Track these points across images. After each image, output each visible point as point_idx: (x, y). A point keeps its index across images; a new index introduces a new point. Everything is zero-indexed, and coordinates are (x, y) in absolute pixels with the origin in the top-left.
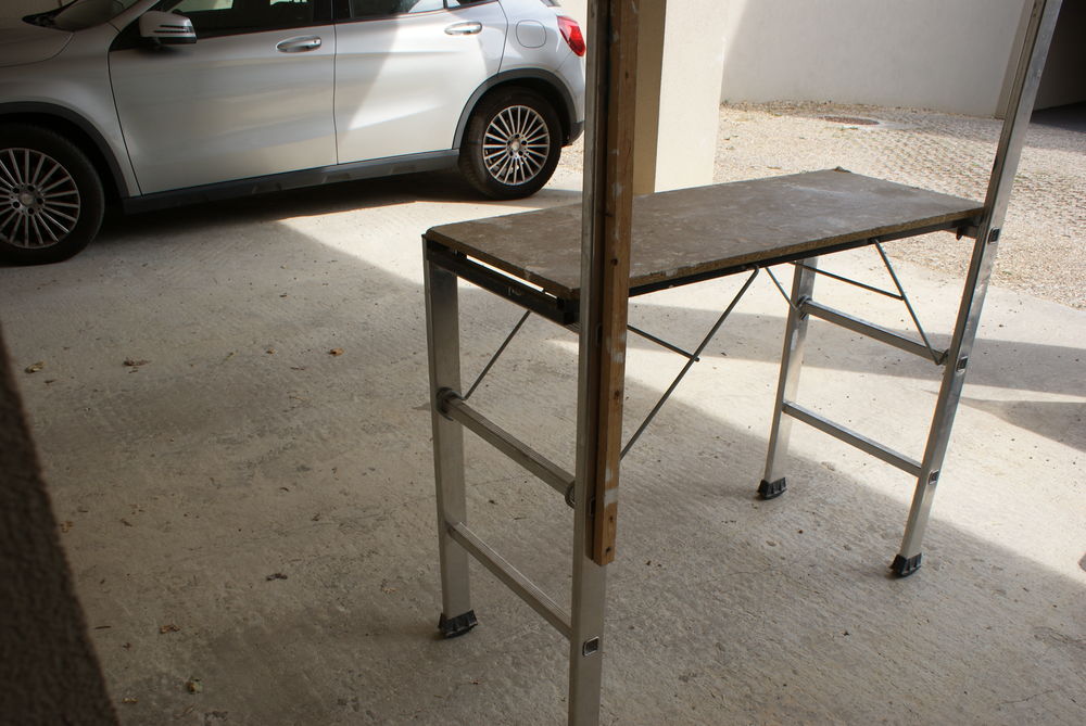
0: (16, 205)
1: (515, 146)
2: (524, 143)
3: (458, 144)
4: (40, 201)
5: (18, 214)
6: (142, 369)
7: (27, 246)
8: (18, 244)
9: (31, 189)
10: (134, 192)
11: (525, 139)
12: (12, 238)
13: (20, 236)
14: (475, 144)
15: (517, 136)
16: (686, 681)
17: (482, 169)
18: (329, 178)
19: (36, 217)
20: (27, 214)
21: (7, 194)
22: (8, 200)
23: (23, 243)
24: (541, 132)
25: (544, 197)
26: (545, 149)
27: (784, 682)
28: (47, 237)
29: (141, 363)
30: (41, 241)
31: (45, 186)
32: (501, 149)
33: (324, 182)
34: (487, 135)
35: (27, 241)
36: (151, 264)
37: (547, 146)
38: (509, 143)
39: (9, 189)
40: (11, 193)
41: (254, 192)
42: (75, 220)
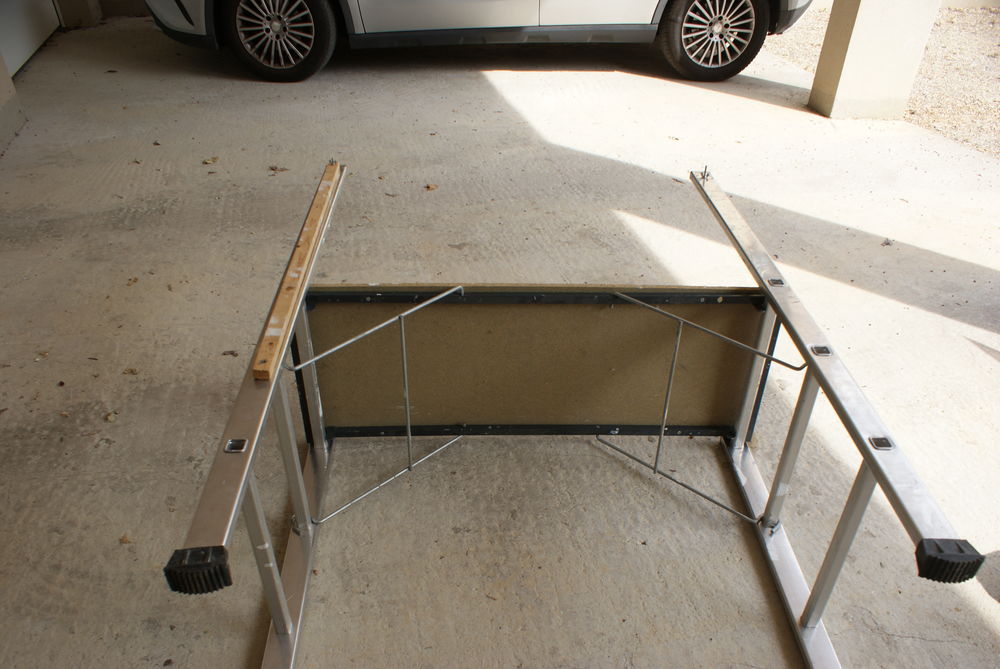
0: (268, 30)
1: (717, 29)
2: (727, 26)
3: (658, 20)
4: (285, 29)
5: (268, 39)
6: (280, 174)
7: (272, 65)
8: (266, 64)
9: (279, 18)
10: (359, 30)
11: (728, 22)
12: (262, 58)
13: (268, 57)
14: (675, 21)
15: (721, 18)
16: (456, 532)
17: (678, 47)
18: (530, 37)
19: (281, 43)
20: (274, 39)
21: (261, 21)
22: (261, 25)
23: (270, 63)
24: (747, 16)
25: (738, 83)
26: (748, 34)
27: (541, 565)
28: (287, 60)
29: (282, 170)
30: (283, 63)
31: (290, 16)
32: (701, 30)
33: (525, 41)
34: (690, 13)
35: (272, 62)
36: (357, 93)
37: (751, 32)
38: (711, 24)
39: (263, 16)
40: (264, 19)
41: (461, 42)
42: (309, 48)
